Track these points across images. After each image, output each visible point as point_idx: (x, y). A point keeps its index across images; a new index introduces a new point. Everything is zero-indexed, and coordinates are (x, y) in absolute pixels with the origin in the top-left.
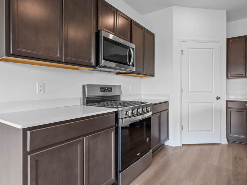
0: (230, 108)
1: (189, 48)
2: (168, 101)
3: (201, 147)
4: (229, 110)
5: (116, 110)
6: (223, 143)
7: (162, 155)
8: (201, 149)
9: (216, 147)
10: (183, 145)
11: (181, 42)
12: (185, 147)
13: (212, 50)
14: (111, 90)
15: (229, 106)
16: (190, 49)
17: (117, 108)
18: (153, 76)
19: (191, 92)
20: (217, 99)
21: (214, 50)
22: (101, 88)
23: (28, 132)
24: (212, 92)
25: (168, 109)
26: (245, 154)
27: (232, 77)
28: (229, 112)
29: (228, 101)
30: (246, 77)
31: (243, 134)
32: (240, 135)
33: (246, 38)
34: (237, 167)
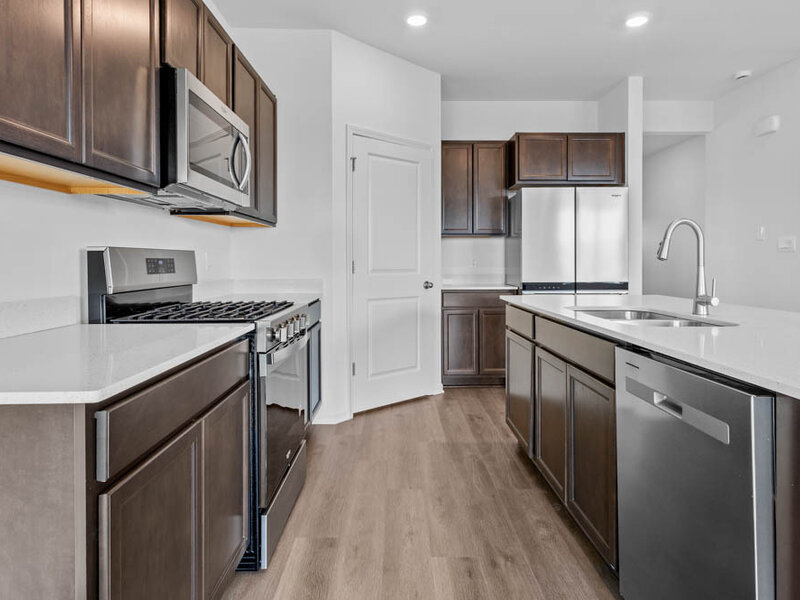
0: (448, 308)
1: (370, 154)
2: (318, 300)
3: (397, 411)
4: (446, 312)
5: (250, 327)
6: (434, 394)
7: (318, 450)
8: (400, 415)
9: (424, 403)
10: (355, 415)
11: (350, 134)
12: (362, 420)
13: (415, 165)
14: (174, 267)
15: (445, 305)
16: (371, 157)
17: (252, 322)
18: (273, 224)
19: (373, 270)
20: (426, 287)
21: (419, 165)
22: (147, 259)
23: (103, 417)
24: (415, 270)
25: (318, 322)
26: (482, 407)
27: (447, 234)
28: (445, 317)
29: (443, 292)
30: (473, 235)
31: (471, 365)
32: (466, 368)
33: (472, 146)
34: (481, 435)
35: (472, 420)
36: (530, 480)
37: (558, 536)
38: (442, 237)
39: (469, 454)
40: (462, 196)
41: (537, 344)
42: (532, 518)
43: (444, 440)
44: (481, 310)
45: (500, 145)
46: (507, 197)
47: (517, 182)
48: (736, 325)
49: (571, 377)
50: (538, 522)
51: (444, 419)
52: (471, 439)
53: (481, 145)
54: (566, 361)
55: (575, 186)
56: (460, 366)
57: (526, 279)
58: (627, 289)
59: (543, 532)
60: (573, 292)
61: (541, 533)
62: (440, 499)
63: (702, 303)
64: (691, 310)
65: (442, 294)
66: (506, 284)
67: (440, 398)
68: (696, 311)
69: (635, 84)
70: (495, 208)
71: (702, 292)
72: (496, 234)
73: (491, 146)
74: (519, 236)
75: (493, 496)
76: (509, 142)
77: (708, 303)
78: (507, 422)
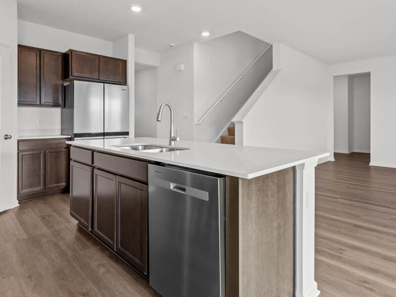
0: (22, 151)
4: (21, 154)
15: (20, 149)
20: (6, 139)
26: (50, 209)
27: (20, 104)
28: (20, 158)
29: (19, 141)
30: (40, 105)
31: (39, 184)
32: (35, 187)
33: (40, 52)
34: (52, 226)
35: (44, 218)
36: (89, 244)
37: (111, 269)
38: (18, 106)
39: (46, 240)
40: (33, 81)
41: (94, 167)
42: (94, 265)
43: (25, 236)
44: (47, 151)
45: (59, 54)
46: (63, 85)
47: (70, 77)
48: (189, 149)
49: (119, 182)
50: (98, 265)
51: (22, 223)
52: (45, 230)
53: (45, 52)
54: (116, 174)
55: (104, 83)
56: (30, 186)
57: (76, 131)
58: (128, 135)
59: (102, 270)
60: (103, 137)
61: (101, 271)
62: (30, 277)
63: (173, 140)
64: (168, 143)
65: (18, 142)
66: (62, 134)
67: (17, 209)
68: (170, 144)
69: (131, 38)
70: (56, 90)
71: (173, 135)
72: (56, 105)
73: (53, 53)
74: (72, 107)
75: (68, 261)
76: (64, 53)
77: (175, 140)
78: (71, 214)
